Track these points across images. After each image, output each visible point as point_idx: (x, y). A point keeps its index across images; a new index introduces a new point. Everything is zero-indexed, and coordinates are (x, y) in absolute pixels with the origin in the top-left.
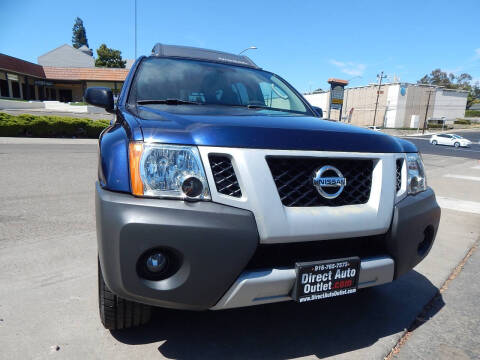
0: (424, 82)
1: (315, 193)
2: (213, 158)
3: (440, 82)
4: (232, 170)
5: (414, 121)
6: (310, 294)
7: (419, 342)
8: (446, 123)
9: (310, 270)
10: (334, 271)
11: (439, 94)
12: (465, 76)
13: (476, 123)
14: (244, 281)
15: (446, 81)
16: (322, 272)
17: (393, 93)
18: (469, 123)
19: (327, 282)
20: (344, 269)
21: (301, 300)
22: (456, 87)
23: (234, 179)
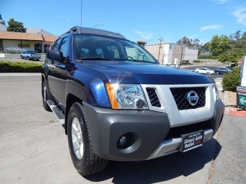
0: (179, 42)
1: (188, 103)
2: (148, 89)
3: (186, 42)
4: (156, 95)
5: (176, 61)
6: (187, 148)
7: (219, 164)
8: (190, 62)
9: (187, 138)
10: (195, 137)
11: (187, 48)
12: (197, 40)
13: (202, 62)
14: (163, 146)
15: (189, 42)
16: (191, 138)
17: (166, 48)
18: (199, 62)
19: (192, 142)
20: (198, 136)
21: (184, 151)
22: (193, 45)
23: (157, 99)
